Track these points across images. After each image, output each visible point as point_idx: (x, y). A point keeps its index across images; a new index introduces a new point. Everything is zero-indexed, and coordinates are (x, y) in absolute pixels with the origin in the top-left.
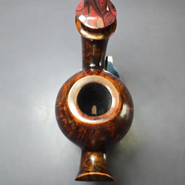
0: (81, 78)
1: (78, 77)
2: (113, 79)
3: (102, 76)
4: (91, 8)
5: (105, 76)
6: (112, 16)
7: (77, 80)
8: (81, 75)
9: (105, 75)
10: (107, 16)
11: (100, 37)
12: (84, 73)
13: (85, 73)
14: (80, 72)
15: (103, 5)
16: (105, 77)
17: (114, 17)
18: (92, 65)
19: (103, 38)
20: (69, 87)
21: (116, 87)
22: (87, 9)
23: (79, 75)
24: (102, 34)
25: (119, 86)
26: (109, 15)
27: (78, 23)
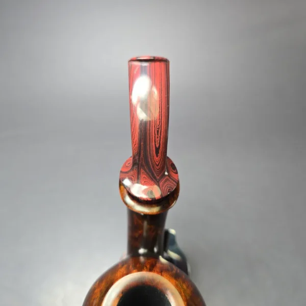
0: (123, 276)
1: (119, 274)
2: (176, 277)
3: (158, 273)
4: (142, 171)
5: (163, 273)
6: (172, 182)
7: (117, 280)
8: (123, 270)
9: (162, 271)
10: (165, 182)
11: (155, 210)
12: (129, 266)
13: (131, 267)
14: (123, 263)
15: (159, 167)
16: (162, 275)
17: (175, 182)
18: (142, 251)
19: (159, 211)
20: (103, 291)
21: (180, 293)
22: (135, 171)
23: (121, 270)
24: (158, 206)
25: (184, 291)
26: (167, 179)
27: (122, 187)
